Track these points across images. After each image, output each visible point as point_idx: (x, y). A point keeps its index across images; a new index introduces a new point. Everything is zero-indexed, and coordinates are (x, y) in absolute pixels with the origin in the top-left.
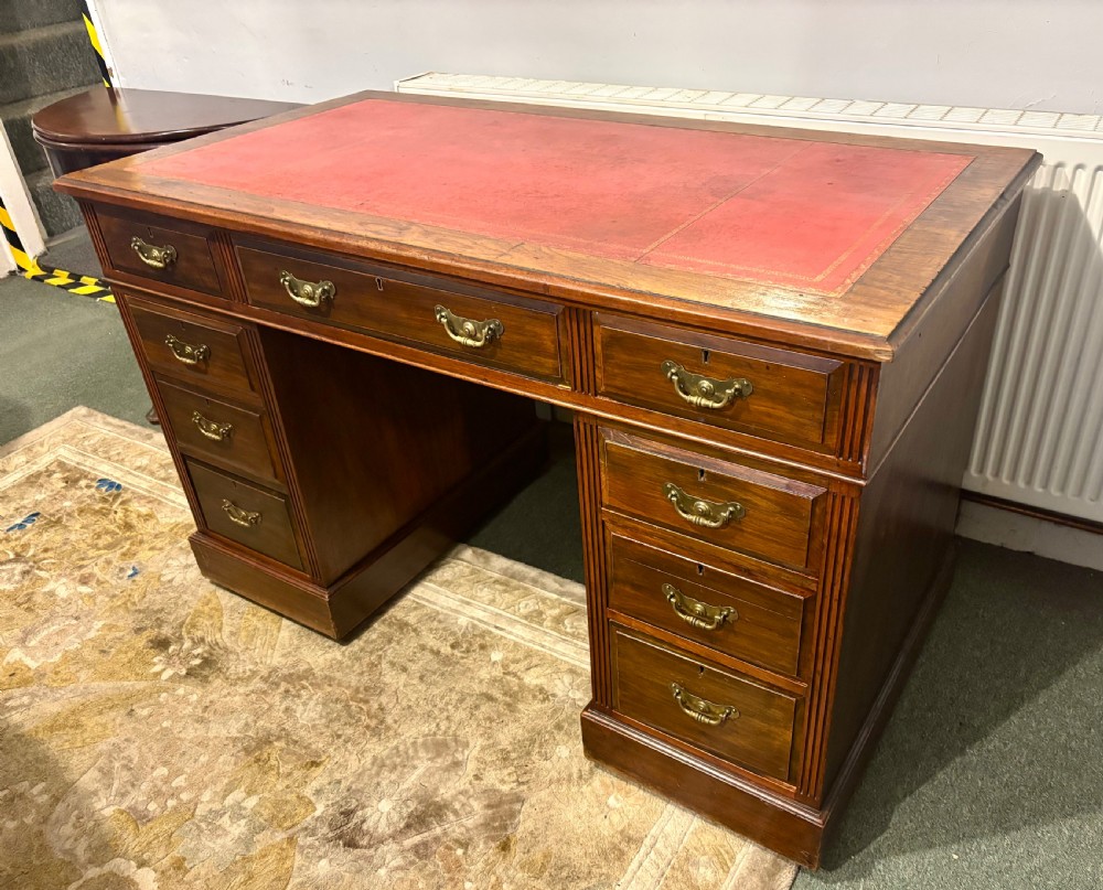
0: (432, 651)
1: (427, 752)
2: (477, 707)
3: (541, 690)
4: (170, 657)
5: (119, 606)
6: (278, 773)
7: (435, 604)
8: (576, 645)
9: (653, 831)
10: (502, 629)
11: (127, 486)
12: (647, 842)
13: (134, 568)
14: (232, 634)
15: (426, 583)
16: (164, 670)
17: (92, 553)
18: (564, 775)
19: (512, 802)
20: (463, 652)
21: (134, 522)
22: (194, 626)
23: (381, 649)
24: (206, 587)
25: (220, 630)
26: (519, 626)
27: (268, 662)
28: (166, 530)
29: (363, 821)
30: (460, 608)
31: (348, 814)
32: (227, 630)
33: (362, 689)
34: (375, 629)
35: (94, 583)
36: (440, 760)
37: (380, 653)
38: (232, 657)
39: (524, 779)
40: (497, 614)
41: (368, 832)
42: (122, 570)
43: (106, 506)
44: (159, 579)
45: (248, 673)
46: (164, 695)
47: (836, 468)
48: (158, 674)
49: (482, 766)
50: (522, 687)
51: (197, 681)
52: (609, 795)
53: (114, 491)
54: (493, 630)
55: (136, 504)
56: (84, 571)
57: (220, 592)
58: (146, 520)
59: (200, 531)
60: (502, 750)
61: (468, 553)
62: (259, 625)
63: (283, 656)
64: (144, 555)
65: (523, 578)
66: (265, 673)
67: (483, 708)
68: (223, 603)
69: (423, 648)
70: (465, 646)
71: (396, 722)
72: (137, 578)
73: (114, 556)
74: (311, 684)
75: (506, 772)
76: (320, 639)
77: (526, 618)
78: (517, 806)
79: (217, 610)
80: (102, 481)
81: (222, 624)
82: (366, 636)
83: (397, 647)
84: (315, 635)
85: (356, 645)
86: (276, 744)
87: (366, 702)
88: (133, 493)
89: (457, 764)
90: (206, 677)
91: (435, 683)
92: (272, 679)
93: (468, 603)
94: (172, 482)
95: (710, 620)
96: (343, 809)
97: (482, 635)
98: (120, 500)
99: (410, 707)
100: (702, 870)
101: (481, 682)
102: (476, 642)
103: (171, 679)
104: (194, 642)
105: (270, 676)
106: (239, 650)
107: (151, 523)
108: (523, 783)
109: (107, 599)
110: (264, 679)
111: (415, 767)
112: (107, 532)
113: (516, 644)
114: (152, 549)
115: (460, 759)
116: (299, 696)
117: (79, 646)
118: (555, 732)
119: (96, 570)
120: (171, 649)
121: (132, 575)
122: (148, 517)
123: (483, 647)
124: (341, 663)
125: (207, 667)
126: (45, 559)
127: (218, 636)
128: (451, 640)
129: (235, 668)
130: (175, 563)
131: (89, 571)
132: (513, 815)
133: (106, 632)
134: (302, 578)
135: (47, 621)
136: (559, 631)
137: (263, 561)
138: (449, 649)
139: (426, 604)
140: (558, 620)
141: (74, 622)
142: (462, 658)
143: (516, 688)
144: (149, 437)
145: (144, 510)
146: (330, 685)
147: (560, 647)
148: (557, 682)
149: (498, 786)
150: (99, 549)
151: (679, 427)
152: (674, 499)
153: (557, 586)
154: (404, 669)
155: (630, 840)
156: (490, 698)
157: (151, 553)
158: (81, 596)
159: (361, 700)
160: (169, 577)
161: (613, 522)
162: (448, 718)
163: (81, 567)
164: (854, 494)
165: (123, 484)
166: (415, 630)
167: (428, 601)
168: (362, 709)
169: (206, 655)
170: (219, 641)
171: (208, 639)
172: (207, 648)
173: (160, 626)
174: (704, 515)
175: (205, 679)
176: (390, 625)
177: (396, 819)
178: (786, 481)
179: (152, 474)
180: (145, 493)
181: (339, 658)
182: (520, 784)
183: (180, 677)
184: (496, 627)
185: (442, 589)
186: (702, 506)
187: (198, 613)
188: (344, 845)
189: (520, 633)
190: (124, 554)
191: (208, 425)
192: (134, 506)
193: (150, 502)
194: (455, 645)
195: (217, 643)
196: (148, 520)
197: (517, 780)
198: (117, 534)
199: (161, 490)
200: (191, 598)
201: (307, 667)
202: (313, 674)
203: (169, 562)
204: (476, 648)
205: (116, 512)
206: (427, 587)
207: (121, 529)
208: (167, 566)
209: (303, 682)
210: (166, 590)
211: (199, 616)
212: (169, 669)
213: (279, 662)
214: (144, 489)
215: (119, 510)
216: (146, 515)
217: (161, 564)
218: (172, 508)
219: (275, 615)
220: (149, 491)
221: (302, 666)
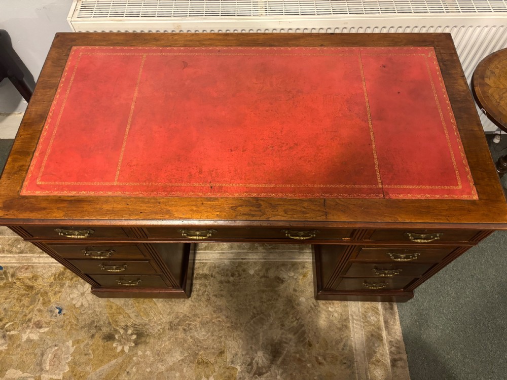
0: (226, 282)
1: (258, 325)
2: (261, 297)
3: (279, 278)
4: (119, 341)
5: (70, 330)
6: (212, 364)
7: (210, 260)
8: (276, 252)
9: (349, 313)
10: (245, 259)
11: (4, 265)
12: (350, 318)
13: (57, 308)
14: (137, 316)
16: (123, 348)
17: (26, 310)
18: (310, 308)
19: (301, 328)
20: (238, 277)
21: (30, 283)
22: (116, 322)
23: (205, 291)
24: (103, 301)
25: (130, 317)
26: (250, 254)
27: (165, 321)
28: (52, 280)
29: (258, 364)
30: (221, 257)
31: (251, 364)
32: (132, 315)
33: (212, 313)
34: (196, 284)
35: (45, 325)
36: (265, 326)
37: (206, 293)
38: (147, 327)
39: (298, 317)
40: (238, 253)
41: (263, 367)
42: (51, 311)
43: (5, 281)
44: (75, 307)
45: (161, 330)
46: (134, 358)
48: (123, 351)
49: (281, 320)
50: (271, 280)
51: (140, 345)
52: (328, 308)
54: (242, 261)
55: (20, 273)
56: (33, 321)
57: (112, 300)
58: (36, 280)
60: (283, 310)
62: (145, 306)
63: (168, 315)
64: (54, 299)
66: (167, 327)
67: (264, 297)
68: (118, 304)
69: (222, 283)
70: (237, 273)
72: (64, 312)
73: (39, 306)
74: (191, 321)
75: (290, 318)
76: (177, 300)
78: (303, 328)
79: (119, 309)
81: (127, 314)
82: (194, 288)
84: (173, 299)
85: (194, 294)
86: (200, 353)
87: (219, 317)
88: (12, 267)
89: (272, 324)
90: (145, 341)
91: (238, 296)
93: (223, 253)
94: (26, 253)
96: (247, 364)
97: (239, 265)
98: (9, 276)
100: (372, 318)
101: (254, 286)
102: (239, 270)
103: (131, 349)
104: (124, 329)
105: (171, 327)
106: (147, 322)
107: (40, 280)
109: (60, 329)
110: (171, 328)
111: (259, 334)
112: (22, 296)
113: (255, 263)
114: (55, 294)
115: (271, 322)
116: (191, 329)
117: (73, 358)
118: (295, 293)
119: (38, 318)
120: (117, 337)
121: (60, 312)
123: (243, 270)
124: (194, 306)
125: (141, 336)
126: (5, 325)
127: (132, 320)
128: (230, 273)
129: (155, 330)
131: (36, 320)
132: (304, 332)
133: (77, 345)
135: (42, 355)
138: (231, 278)
139: (206, 262)
141: (56, 348)
142: (240, 279)
143: (269, 282)
145: (29, 275)
146: (199, 318)
147: (272, 256)
148: (282, 272)
149: (292, 325)
150: (28, 307)
155: (345, 320)
156: (263, 291)
157: (57, 296)
158: (47, 333)
159: (216, 317)
160: (80, 304)
162: (254, 307)
163: (29, 320)
166: (212, 276)
167: (206, 260)
168: (220, 321)
169: (135, 332)
170: (134, 322)
171: (129, 324)
172: (132, 329)
173: (100, 329)
175: (146, 343)
176: (200, 278)
177: (268, 357)
179: (10, 252)
180: (18, 265)
181: (192, 304)
182: (298, 320)
183: (134, 347)
184: (242, 259)
185: (208, 251)
187: (112, 315)
188: (258, 376)
189: (253, 257)
190: (44, 303)
192: (21, 275)
193: (26, 269)
194: (233, 275)
195: (135, 324)
196: (36, 279)
197: (296, 319)
198: (29, 294)
199: (26, 260)
200: (101, 309)
201: (183, 315)
202: (188, 316)
203: (71, 296)
204: (241, 272)
205: (15, 283)
206: (199, 253)
207: (28, 291)
208: (73, 299)
209: (187, 322)
210: (85, 311)
211: (114, 316)
212: (125, 347)
213: (170, 319)
214: (16, 263)
215: (15, 281)
216: (33, 277)
217: (69, 299)
218: (41, 267)
219: (147, 299)
220: (20, 263)
221: (181, 316)
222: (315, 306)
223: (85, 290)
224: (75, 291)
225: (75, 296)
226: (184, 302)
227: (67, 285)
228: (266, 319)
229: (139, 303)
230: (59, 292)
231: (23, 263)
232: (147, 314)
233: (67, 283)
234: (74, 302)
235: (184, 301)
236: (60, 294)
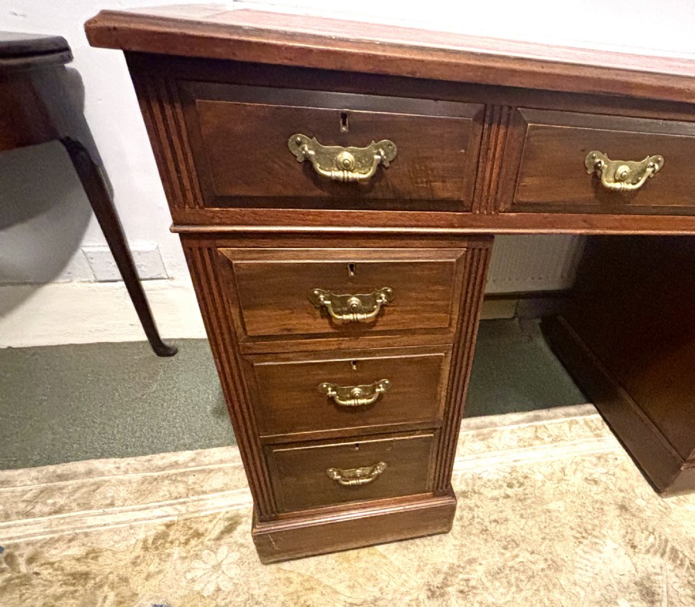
0: (504, 498)
3: (586, 479)
10: (519, 460)
14: (352, 587)
18: (659, 513)
20: (520, 487)
21: (82, 568)
24: (266, 571)
25: (336, 592)
27: (415, 584)
28: (139, 551)
32: (342, 588)
33: (503, 551)
37: (477, 520)
40: (503, 454)
44: (202, 597)
50: (578, 484)
54: (515, 464)
57: (286, 566)
58: (95, 558)
62: (363, 565)
63: (418, 571)
66: (424, 594)
68: (302, 571)
69: (496, 499)
70: (515, 482)
71: (551, 553)
77: (520, 446)
78: (670, 545)
79: (308, 581)
81: (330, 587)
83: (481, 510)
84: (417, 541)
87: (517, 555)
88: (30, 544)
91: (534, 515)
92: (436, 592)
94: (71, 510)
97: (514, 470)
98: (21, 561)
106: (378, 595)
107: (106, 558)
108: (653, 532)
110: (432, 594)
112: (58, 598)
114: (148, 577)
116: (474, 588)
122: (94, 554)
123: (525, 477)
124: (463, 545)
127: (342, 598)
128: (503, 484)
132: (675, 551)
136: (546, 444)
138: (510, 490)
142: (525, 490)
145: (76, 550)
146: (480, 564)
149: (649, 543)
157: (154, 582)
159: (513, 558)
160: (212, 589)
166: (475, 492)
179: (27, 515)
181: (457, 542)
187: (294, 595)
192: (53, 554)
193: (70, 541)
194: (510, 486)
196: (97, 557)
197: (650, 533)
198: (76, 591)
199: (68, 523)
200: (266, 589)
201: (448, 565)
202: (459, 566)
203: (189, 576)
204: (522, 480)
205: (37, 574)
207: (74, 585)
208: (193, 580)
209: (461, 576)
210: (227, 601)
211: (298, 597)
213: (423, 578)
214: (41, 534)
215: (36, 569)
216: (87, 554)
217: (184, 583)
218: (110, 530)
219: (366, 550)
220: (53, 532)
221: (445, 569)
222: (666, 508)
223: (220, 560)
224: (196, 564)
225: (199, 573)
226: (441, 543)
227: (176, 556)
228: (601, 542)
229: (348, 561)
230: (160, 572)
231: (62, 531)
232: (372, 578)
233: (177, 551)
234: (197, 587)
235: (440, 540)
236: (160, 576)
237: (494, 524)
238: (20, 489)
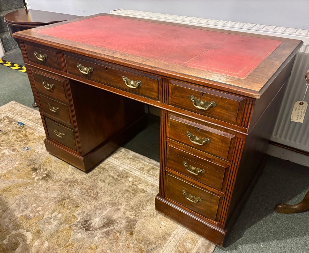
0: (112, 177)
1: (110, 205)
2: (124, 193)
3: (143, 190)
4: (37, 173)
5: (23, 158)
6: (67, 209)
7: (113, 163)
8: (153, 178)
9: (174, 232)
10: (132, 172)
11: (26, 124)
12: (172, 235)
13: (28, 148)
14: (55, 168)
15: (111, 157)
16: (36, 177)
17: (16, 143)
18: (149, 215)
19: (134, 221)
20: (121, 178)
21: (28, 135)
22: (44, 165)
24: (48, 154)
25: (51, 167)
26: (137, 171)
27: (65, 177)
28: (37, 138)
29: (91, 224)
30: (120, 165)
31: (87, 221)
32: (53, 167)
33: (91, 186)
34: (96, 170)
35: (16, 151)
36: (113, 208)
37: (97, 176)
38: (55, 175)
39: (137, 215)
40: (131, 168)
41: (92, 227)
42: (24, 148)
43: (20, 130)
44: (35, 151)
45: (59, 180)
46: (35, 184)
47: (239, 130)
48: (34, 178)
49: (126, 210)
50: (138, 189)
51: (43, 180)
52: (162, 221)
53: (22, 126)
55: (29, 130)
56: (13, 148)
57: (52, 156)
58: (31, 134)
59: (47, 138)
60: (131, 206)
61: (123, 150)
62: (63, 166)
63: (69, 175)
64: (30, 144)
65: (139, 158)
67: (126, 194)
68: (52, 159)
69: (109, 176)
70: (121, 176)
71: (101, 196)
72: (28, 150)
73: (22, 144)
74: (77, 184)
75: (132, 213)
76: (80, 171)
77: (139, 169)
78: (135, 223)
79: (51, 161)
80: (19, 122)
81: (52, 165)
82: (93, 171)
83: (102, 175)
84: (78, 170)
85: (90, 174)
86: (67, 200)
87: (93, 190)
88: (28, 126)
89: (118, 209)
90: (47, 180)
91: (113, 186)
92: (66, 182)
93: (123, 164)
94: (39, 124)
95: (197, 172)
96: (85, 220)
97: (127, 173)
98: (24, 128)
99: (105, 192)
100: (188, 244)
101: (126, 186)
102: (125, 175)
103: (38, 180)
104: (44, 170)
105: (65, 181)
106: (57, 173)
108: (137, 216)
109: (20, 156)
111: (106, 209)
112: (20, 137)
113: (136, 177)
114: (33, 143)
115: (119, 208)
116: (73, 187)
117: (12, 169)
118: (147, 202)
119: (17, 147)
120: (38, 171)
121: (27, 150)
122: (32, 134)
123: (127, 177)
124: (86, 178)
125: (48, 177)
126: (2, 143)
127: (51, 168)
128: (118, 174)
129: (56, 178)
130: (39, 147)
131: (15, 148)
132: (134, 225)
133: (19, 165)
134: (76, 153)
135: (2, 161)
136: (149, 174)
137: (65, 148)
138: (117, 176)
139: (110, 163)
140: (149, 171)
141: (10, 162)
142: (121, 179)
143: (136, 189)
144: (33, 111)
145: (31, 132)
146: (82, 185)
147: (149, 178)
148: (148, 188)
149: (130, 216)
150: (18, 142)
151: (192, 115)
152: (189, 136)
153: (148, 161)
154: (104, 181)
155: (167, 235)
156: (128, 191)
157: (32, 144)
158: (13, 155)
159: (91, 189)
160: (37, 151)
161: (170, 142)
162: (116, 196)
163: (13, 146)
164: (244, 138)
165: (25, 124)
166: (107, 171)
168: (91, 192)
169: (47, 174)
170: (51, 170)
171: (48, 169)
172: (48, 172)
173: (34, 165)
174: (198, 141)
175: (47, 181)
176: (100, 168)
177: (100, 223)
178: (223, 133)
179: (33, 121)
180: (31, 127)
181: (85, 177)
182: (136, 216)
183: (40, 179)
184: (131, 171)
185: (116, 160)
186: (197, 139)
187: (45, 162)
188: (86, 230)
189: (137, 173)
190: (25, 144)
191: (52, 107)
193: (32, 129)
195: (51, 171)
197: (135, 215)
198: (23, 138)
199: (35, 126)
200: (44, 157)
202: (78, 181)
204: (125, 177)
206: (111, 159)
209: (75, 183)
210: (36, 155)
212: (37, 177)
213: (68, 177)
215: (24, 131)
217: (35, 147)
218: (39, 131)
219: (67, 164)
220: (32, 126)
221: (75, 179)
222: (154, 216)
228: (117, 205)
229: (61, 163)
230: (35, 143)
232: (60, 170)
234: (36, 149)
235: (83, 174)
237: (99, 180)
238: (37, 116)
